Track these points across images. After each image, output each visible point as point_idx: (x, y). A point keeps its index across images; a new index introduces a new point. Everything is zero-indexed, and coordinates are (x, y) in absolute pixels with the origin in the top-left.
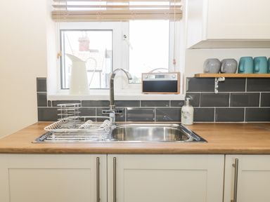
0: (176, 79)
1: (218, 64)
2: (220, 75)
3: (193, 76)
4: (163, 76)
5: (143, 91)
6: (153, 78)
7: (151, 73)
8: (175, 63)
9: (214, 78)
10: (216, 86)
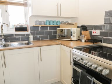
0: (27, 27)
1: (39, 22)
2: (40, 26)
3: (32, 26)
4: (22, 26)
5: (16, 31)
6: (19, 27)
7: (18, 25)
8: (26, 21)
9: (39, 27)
10: (40, 29)
